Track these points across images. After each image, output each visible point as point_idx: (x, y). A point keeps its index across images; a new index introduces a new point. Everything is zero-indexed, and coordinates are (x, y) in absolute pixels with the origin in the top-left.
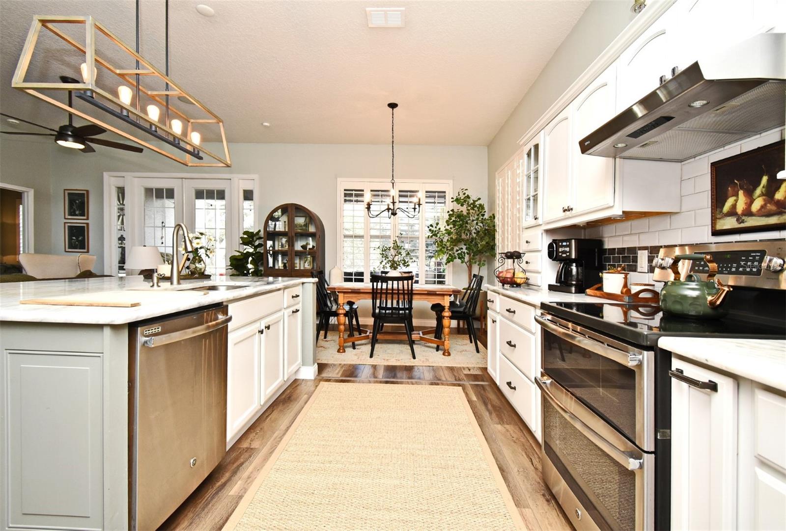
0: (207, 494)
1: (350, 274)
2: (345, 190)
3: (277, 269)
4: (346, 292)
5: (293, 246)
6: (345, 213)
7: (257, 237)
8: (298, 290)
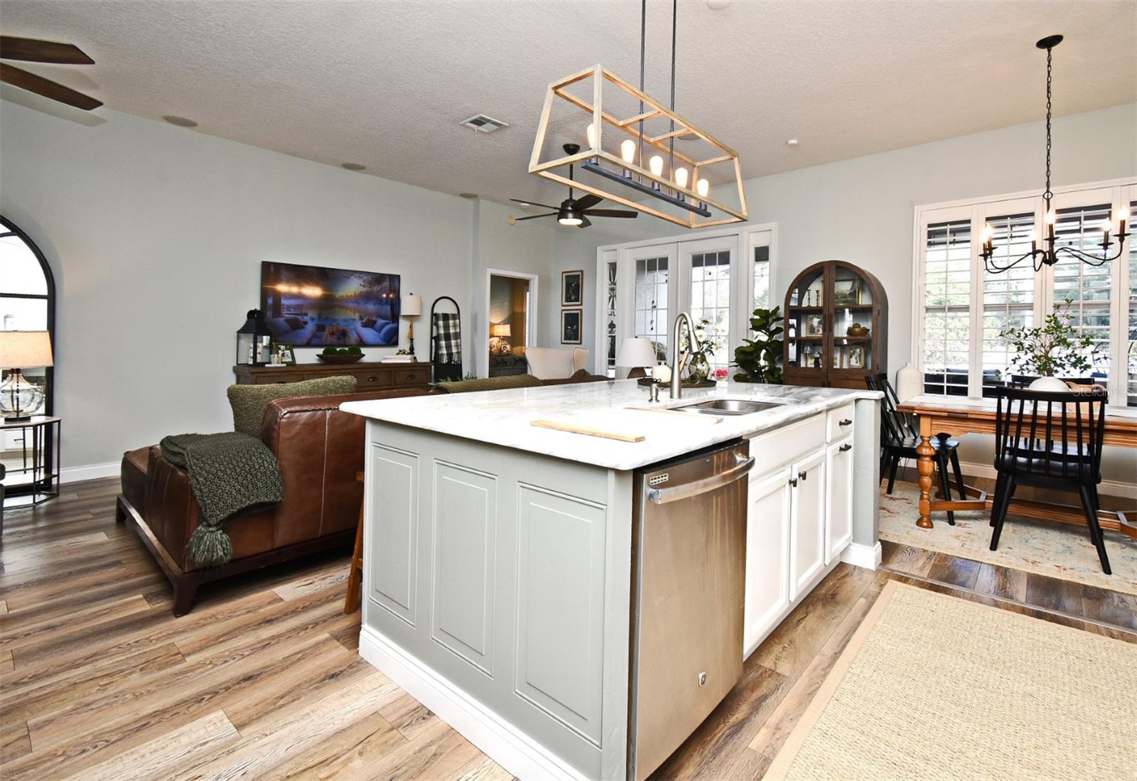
0: (717, 731)
1: (939, 378)
2: (930, 226)
3: (803, 368)
4: (935, 415)
5: (831, 329)
6: (930, 267)
7: (774, 317)
8: (848, 413)
